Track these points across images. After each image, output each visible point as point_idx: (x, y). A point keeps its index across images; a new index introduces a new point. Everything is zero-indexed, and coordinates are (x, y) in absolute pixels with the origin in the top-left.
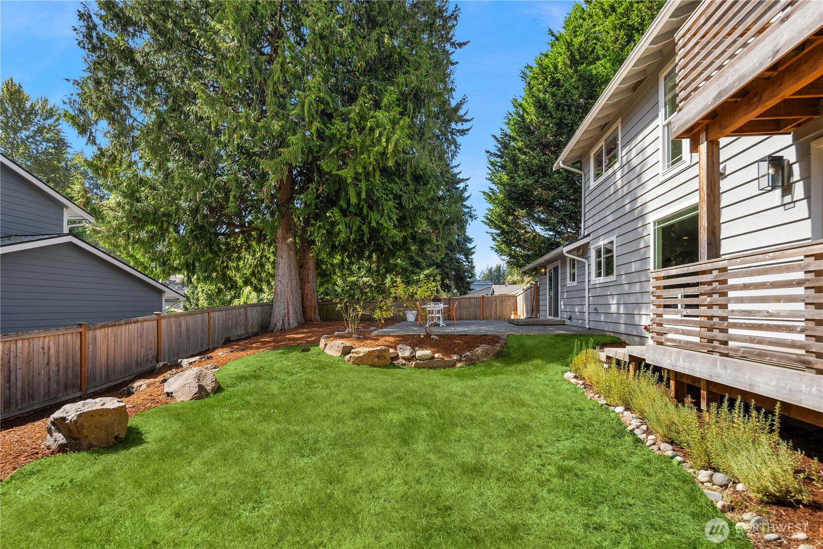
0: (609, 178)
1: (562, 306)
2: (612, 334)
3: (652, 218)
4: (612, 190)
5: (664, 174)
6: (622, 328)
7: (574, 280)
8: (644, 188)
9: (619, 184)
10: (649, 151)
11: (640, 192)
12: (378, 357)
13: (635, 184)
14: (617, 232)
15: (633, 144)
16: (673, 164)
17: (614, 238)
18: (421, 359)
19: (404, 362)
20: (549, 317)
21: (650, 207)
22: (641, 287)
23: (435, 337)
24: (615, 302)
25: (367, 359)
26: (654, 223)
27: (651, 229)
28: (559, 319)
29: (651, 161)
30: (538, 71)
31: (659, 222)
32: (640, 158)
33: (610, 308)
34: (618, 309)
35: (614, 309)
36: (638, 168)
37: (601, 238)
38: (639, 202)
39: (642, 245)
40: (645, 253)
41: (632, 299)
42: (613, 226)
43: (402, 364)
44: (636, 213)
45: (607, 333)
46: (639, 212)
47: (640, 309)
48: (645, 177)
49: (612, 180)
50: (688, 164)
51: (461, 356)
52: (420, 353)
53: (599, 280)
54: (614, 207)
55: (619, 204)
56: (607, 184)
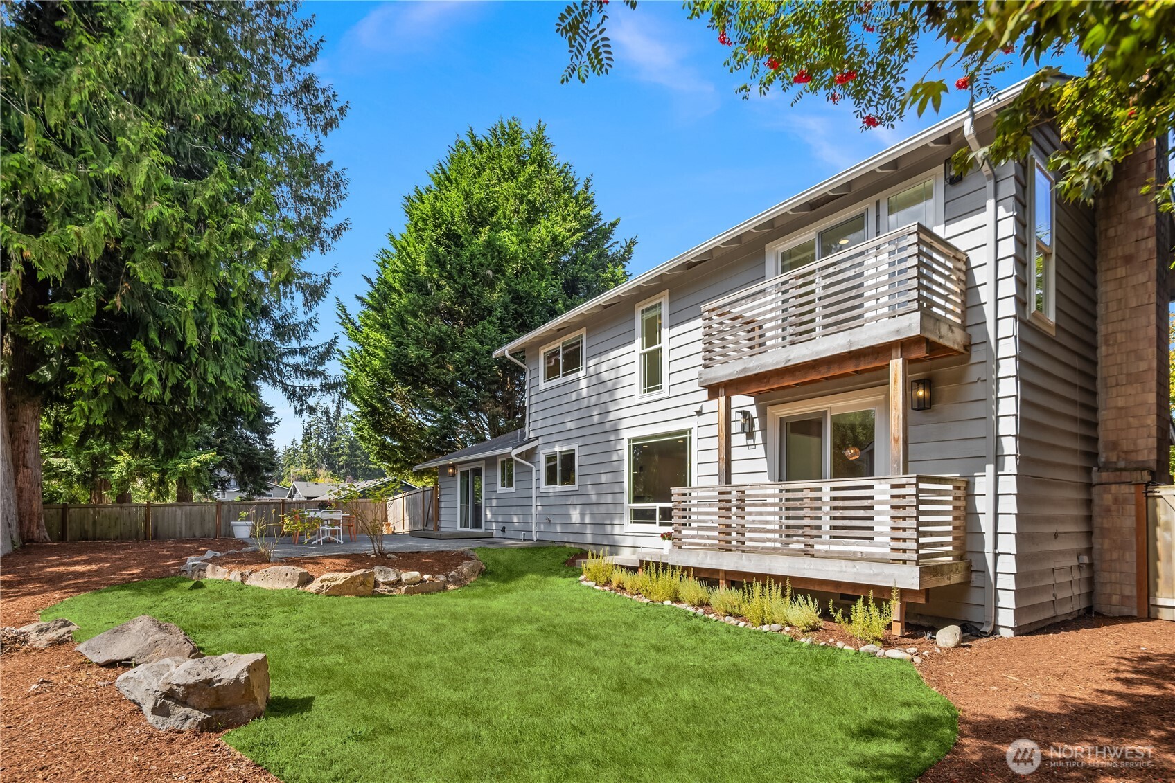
0: (568, 383)
1: (487, 514)
2: (572, 546)
3: (626, 435)
4: (574, 397)
5: (640, 398)
6: (589, 539)
7: (510, 485)
8: (617, 404)
9: (584, 393)
10: (623, 371)
11: (611, 407)
12: (363, 583)
13: (605, 397)
14: (581, 441)
15: (603, 358)
16: (650, 390)
17: (575, 446)
18: (409, 582)
19: (388, 588)
20: (460, 529)
21: (625, 424)
22: (614, 499)
23: (393, 556)
24: (578, 512)
25: (349, 588)
26: (629, 440)
27: (625, 444)
28: (483, 530)
29: (626, 381)
30: (429, 214)
31: (635, 440)
32: (613, 375)
33: (571, 519)
34: (582, 519)
35: (575, 518)
36: (610, 383)
37: (557, 444)
38: (612, 416)
39: (615, 458)
40: (619, 466)
41: (603, 509)
42: (574, 434)
43: (389, 591)
44: (608, 426)
45: (567, 545)
46: (611, 426)
47: (612, 519)
48: (619, 394)
49: (573, 387)
50: (666, 395)
51: (447, 577)
52: (406, 576)
53: (551, 488)
54: (576, 415)
55: (583, 413)
56: (566, 389)
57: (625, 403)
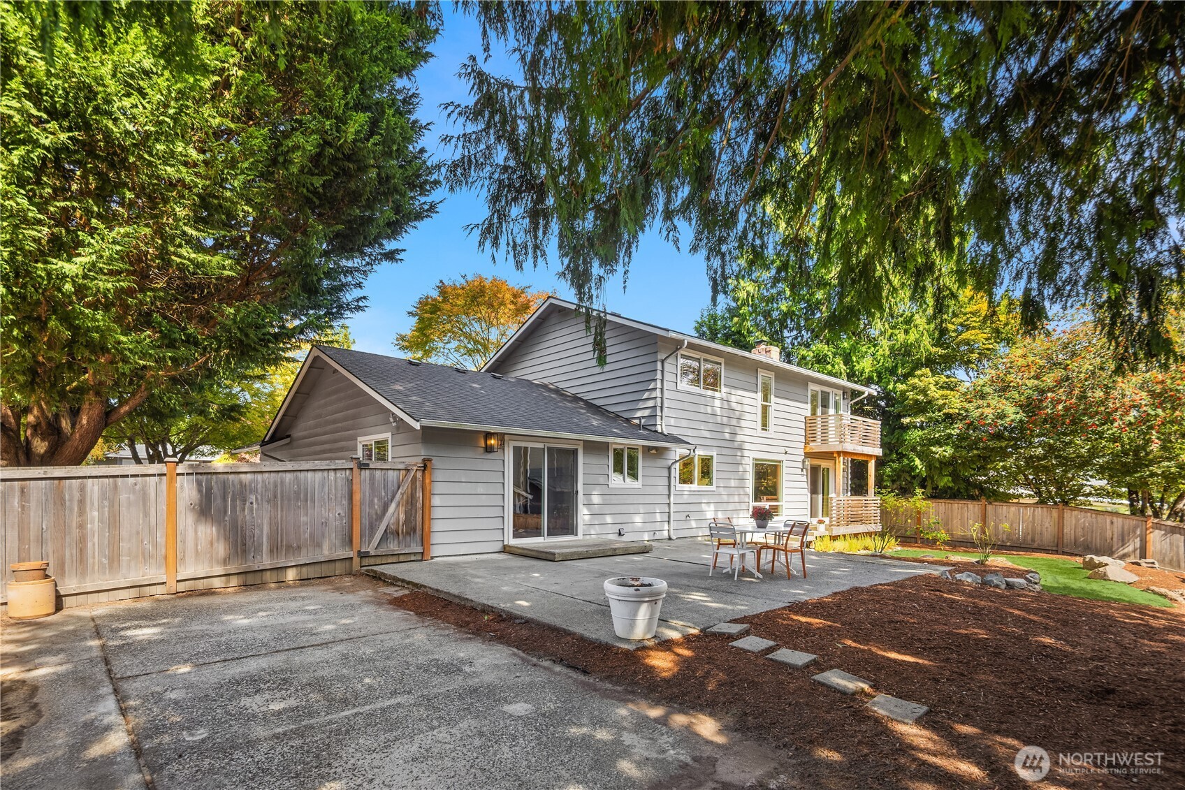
0: (705, 396)
1: (584, 515)
3: (750, 455)
4: (710, 410)
5: (757, 432)
8: (742, 430)
9: (717, 411)
11: (739, 431)
13: (735, 422)
14: (718, 451)
16: (763, 430)
17: (714, 454)
21: (746, 446)
24: (712, 509)
26: (753, 459)
27: (749, 461)
28: (580, 536)
31: (756, 460)
32: (739, 407)
36: (738, 413)
38: (739, 438)
39: (742, 469)
40: (745, 476)
41: (731, 507)
44: (736, 445)
46: (738, 445)
49: (710, 402)
50: (773, 436)
53: (686, 487)
54: (711, 427)
55: (718, 428)
56: (702, 400)
57: (747, 432)
